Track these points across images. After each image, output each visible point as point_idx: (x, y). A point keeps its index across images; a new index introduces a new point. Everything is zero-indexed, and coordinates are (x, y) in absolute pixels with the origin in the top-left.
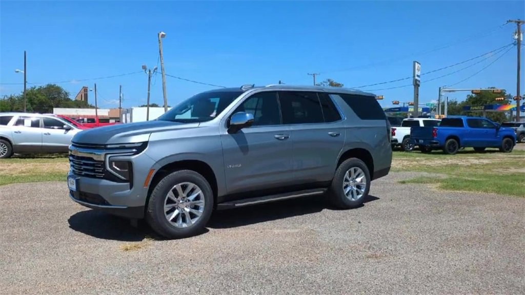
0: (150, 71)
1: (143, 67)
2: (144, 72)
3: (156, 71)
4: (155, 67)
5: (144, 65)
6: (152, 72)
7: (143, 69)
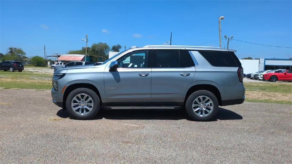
0: (229, 39)
1: (225, 36)
2: (225, 39)
3: (232, 38)
4: (232, 36)
5: (225, 35)
6: (230, 39)
7: (225, 37)
